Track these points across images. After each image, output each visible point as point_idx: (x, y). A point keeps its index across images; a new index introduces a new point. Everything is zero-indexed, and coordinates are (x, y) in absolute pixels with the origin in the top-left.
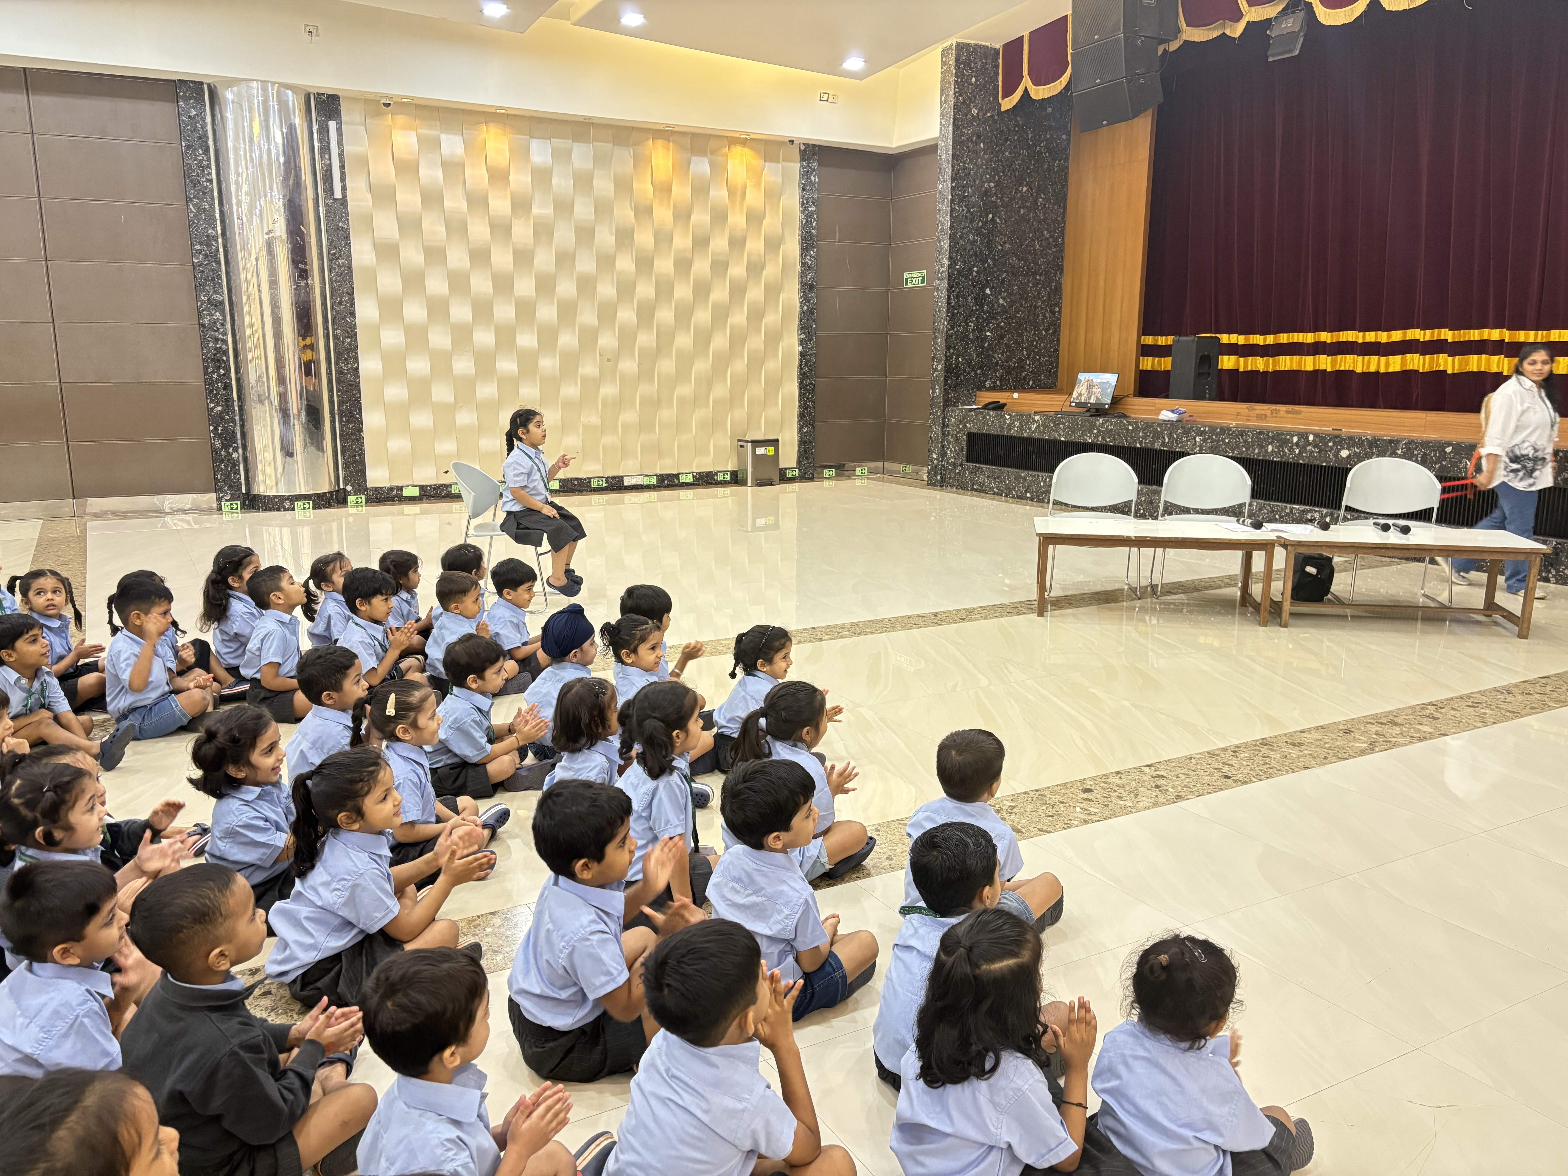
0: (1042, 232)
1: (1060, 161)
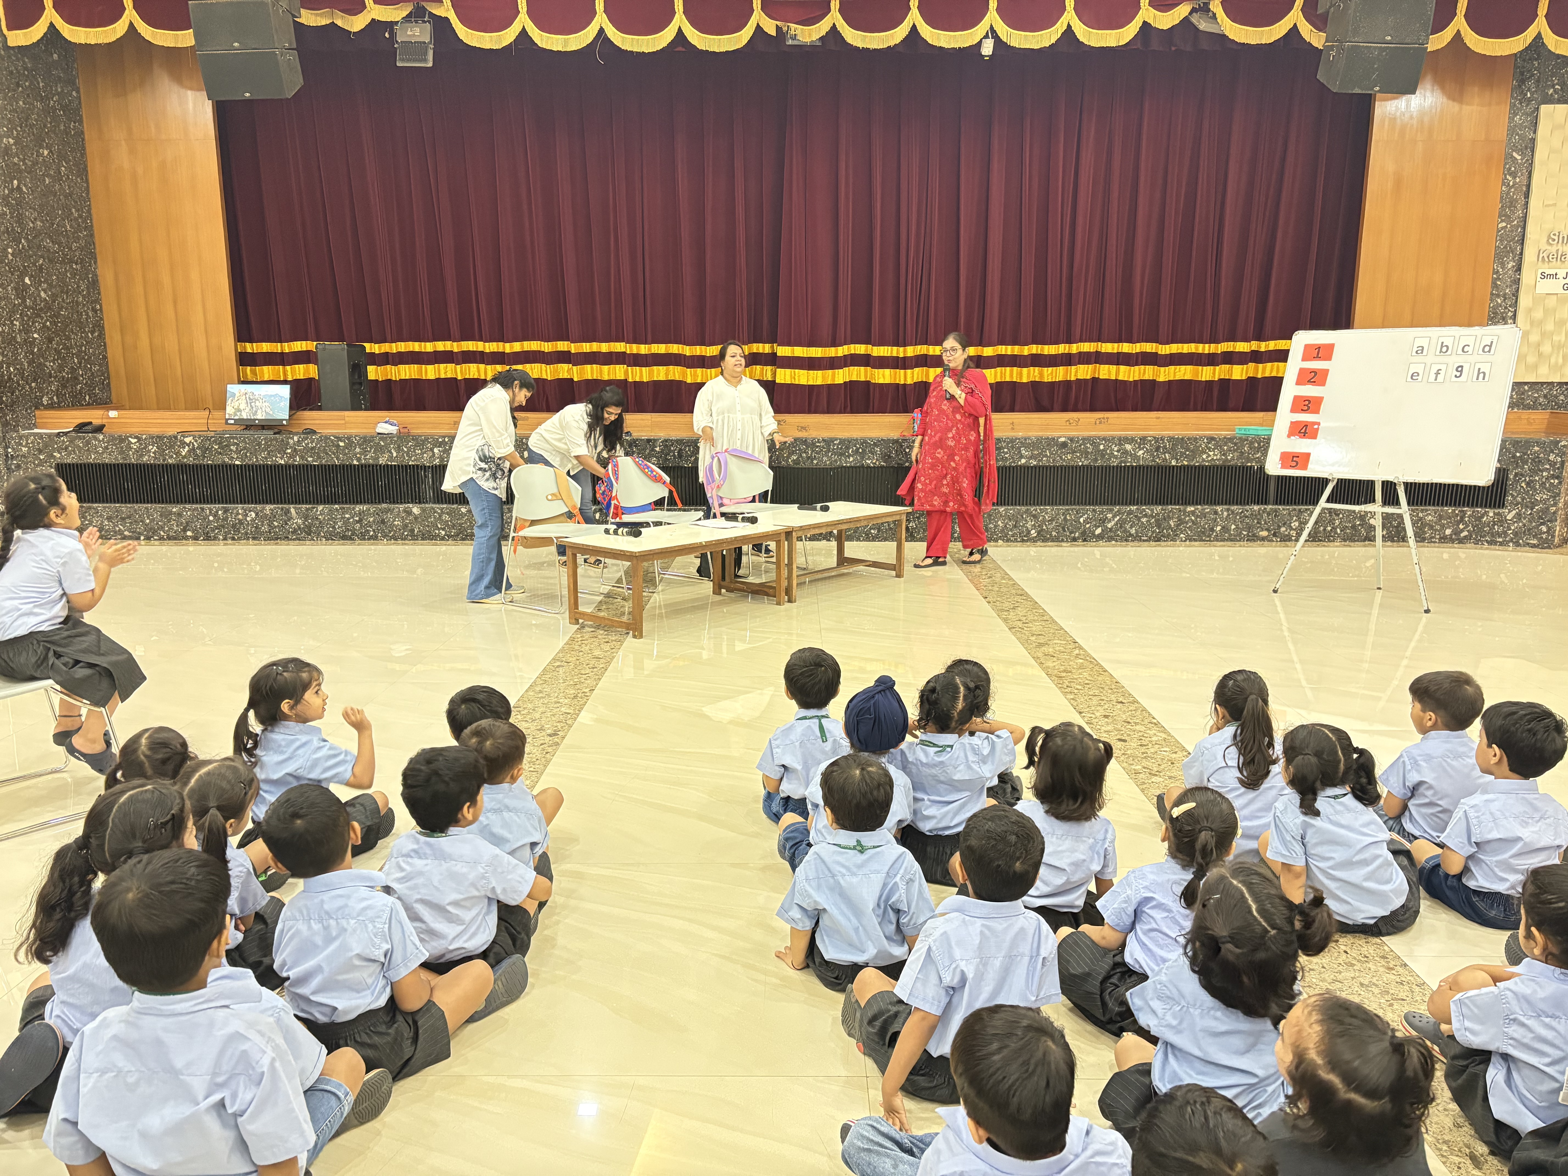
0: (70, 210)
1: (75, 123)
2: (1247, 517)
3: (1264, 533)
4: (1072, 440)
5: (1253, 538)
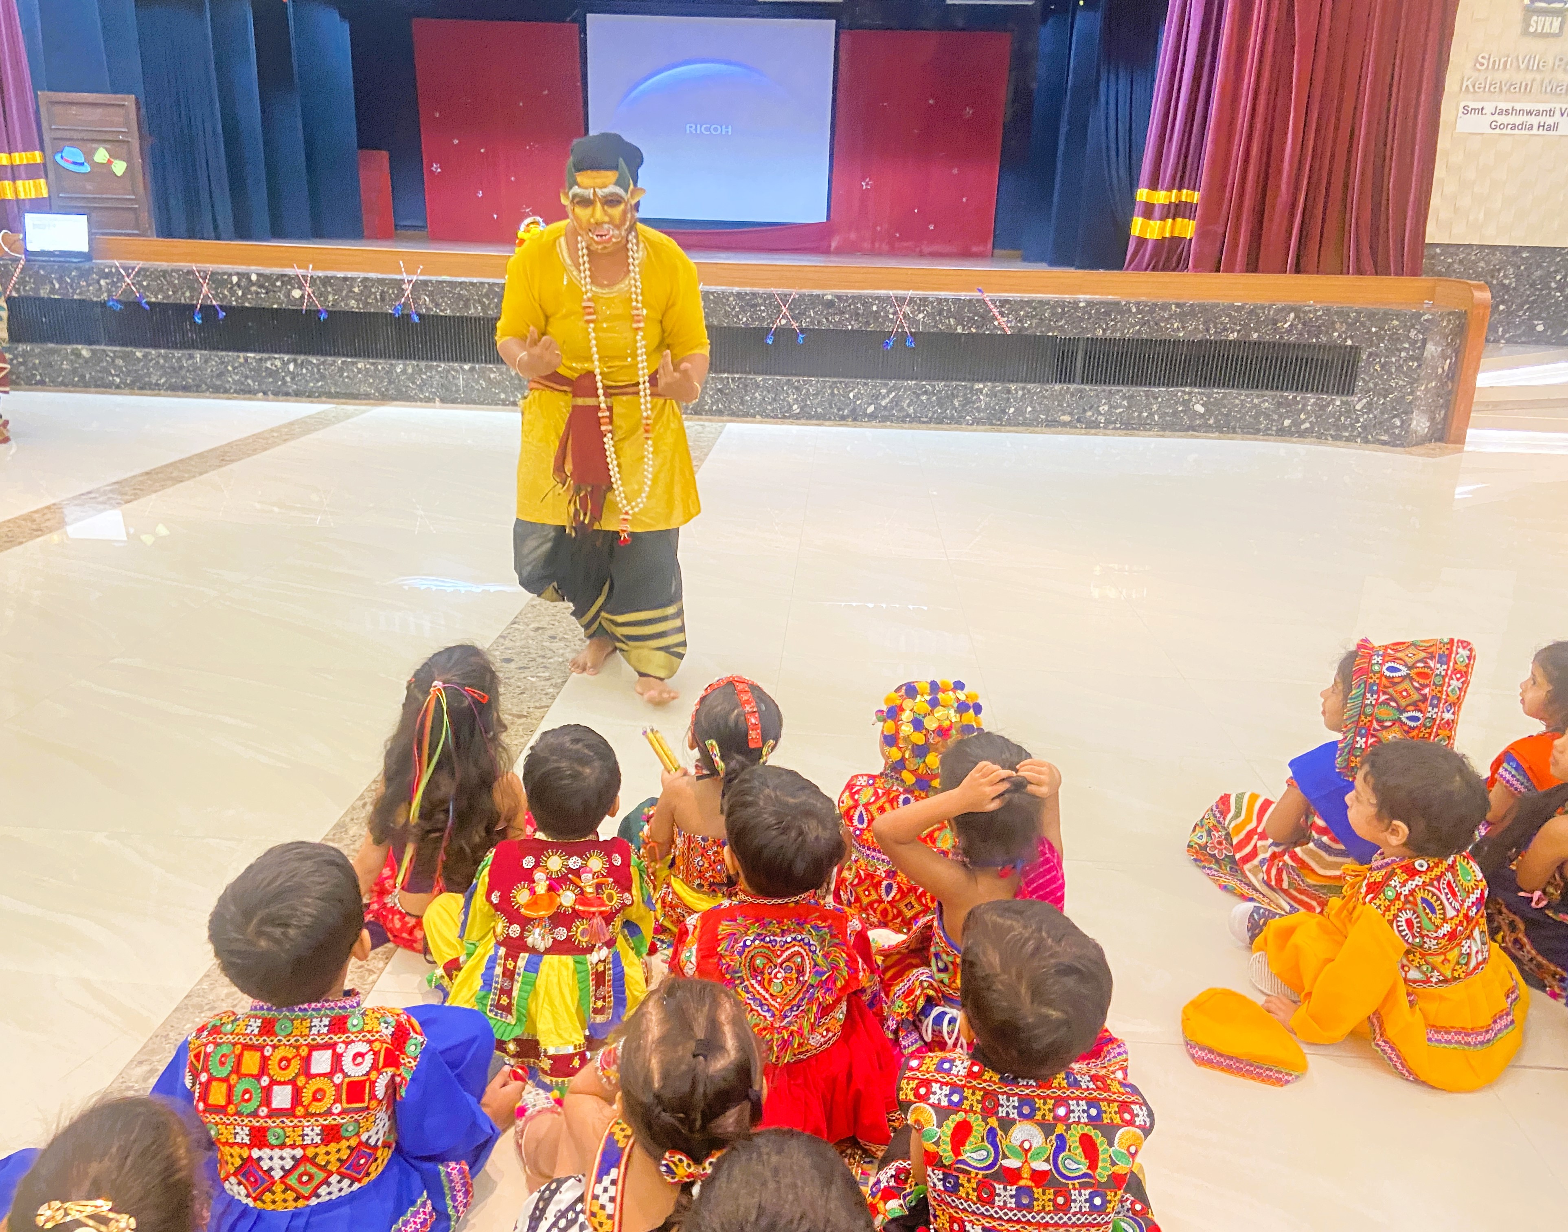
2: (1045, 397)
3: (1067, 418)
4: (839, 297)
5: (1052, 424)
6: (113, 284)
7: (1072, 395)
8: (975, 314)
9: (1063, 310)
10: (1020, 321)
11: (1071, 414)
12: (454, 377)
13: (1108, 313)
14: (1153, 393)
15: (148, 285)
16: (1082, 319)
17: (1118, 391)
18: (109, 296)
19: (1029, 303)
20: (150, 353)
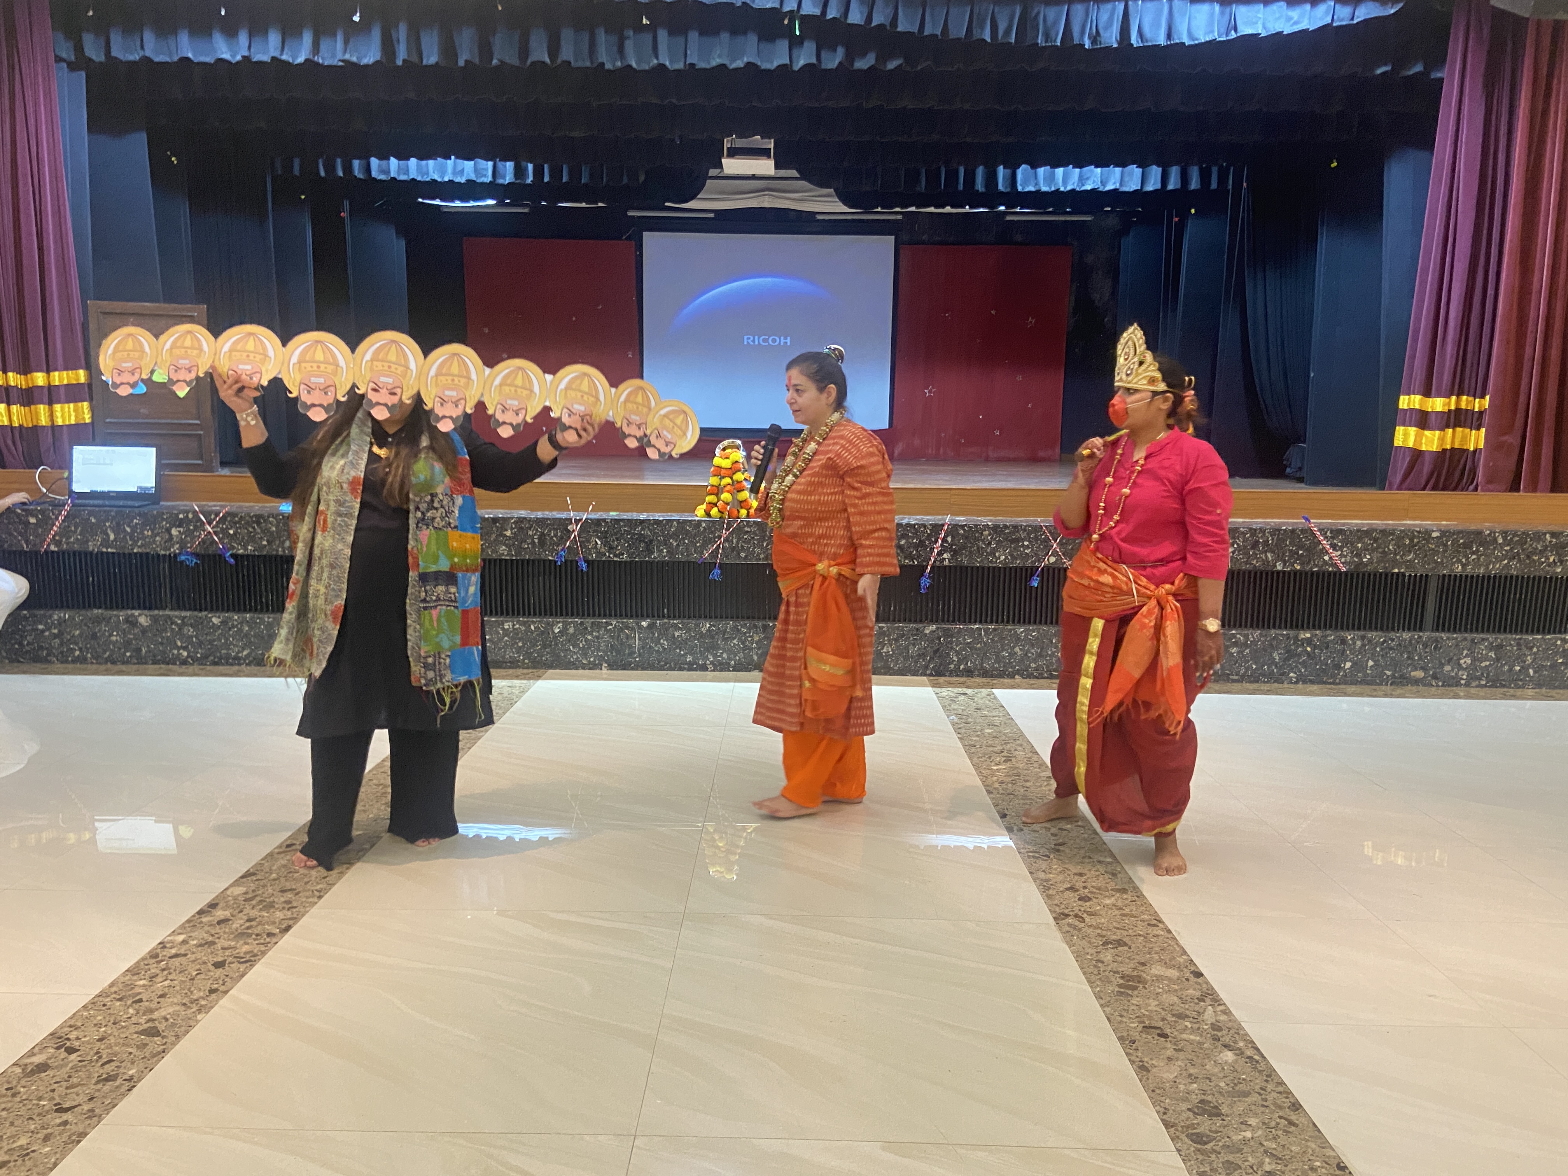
2: (1391, 649)
3: (1419, 674)
5: (1401, 682)
6: (189, 533)
7: (1425, 645)
8: (1301, 547)
9: (1411, 540)
10: (1358, 555)
11: (1423, 668)
12: (628, 637)
13: (1467, 546)
14: (1527, 642)
15: (235, 534)
16: (1435, 552)
17: (1483, 640)
18: (181, 548)
19: (1368, 533)
20: (231, 619)
